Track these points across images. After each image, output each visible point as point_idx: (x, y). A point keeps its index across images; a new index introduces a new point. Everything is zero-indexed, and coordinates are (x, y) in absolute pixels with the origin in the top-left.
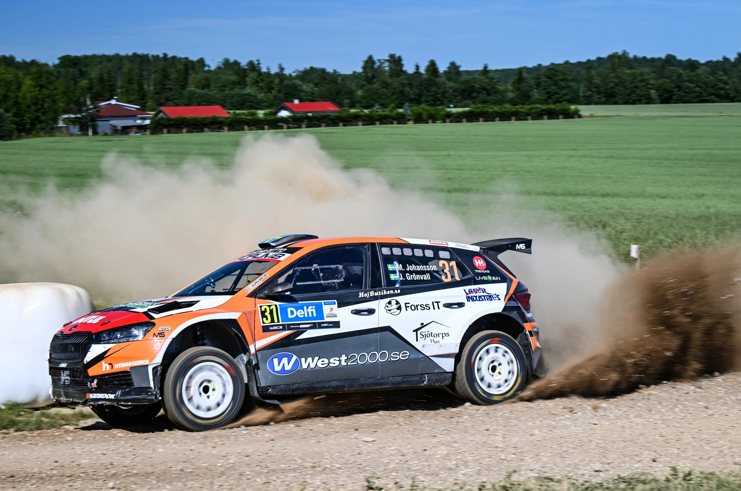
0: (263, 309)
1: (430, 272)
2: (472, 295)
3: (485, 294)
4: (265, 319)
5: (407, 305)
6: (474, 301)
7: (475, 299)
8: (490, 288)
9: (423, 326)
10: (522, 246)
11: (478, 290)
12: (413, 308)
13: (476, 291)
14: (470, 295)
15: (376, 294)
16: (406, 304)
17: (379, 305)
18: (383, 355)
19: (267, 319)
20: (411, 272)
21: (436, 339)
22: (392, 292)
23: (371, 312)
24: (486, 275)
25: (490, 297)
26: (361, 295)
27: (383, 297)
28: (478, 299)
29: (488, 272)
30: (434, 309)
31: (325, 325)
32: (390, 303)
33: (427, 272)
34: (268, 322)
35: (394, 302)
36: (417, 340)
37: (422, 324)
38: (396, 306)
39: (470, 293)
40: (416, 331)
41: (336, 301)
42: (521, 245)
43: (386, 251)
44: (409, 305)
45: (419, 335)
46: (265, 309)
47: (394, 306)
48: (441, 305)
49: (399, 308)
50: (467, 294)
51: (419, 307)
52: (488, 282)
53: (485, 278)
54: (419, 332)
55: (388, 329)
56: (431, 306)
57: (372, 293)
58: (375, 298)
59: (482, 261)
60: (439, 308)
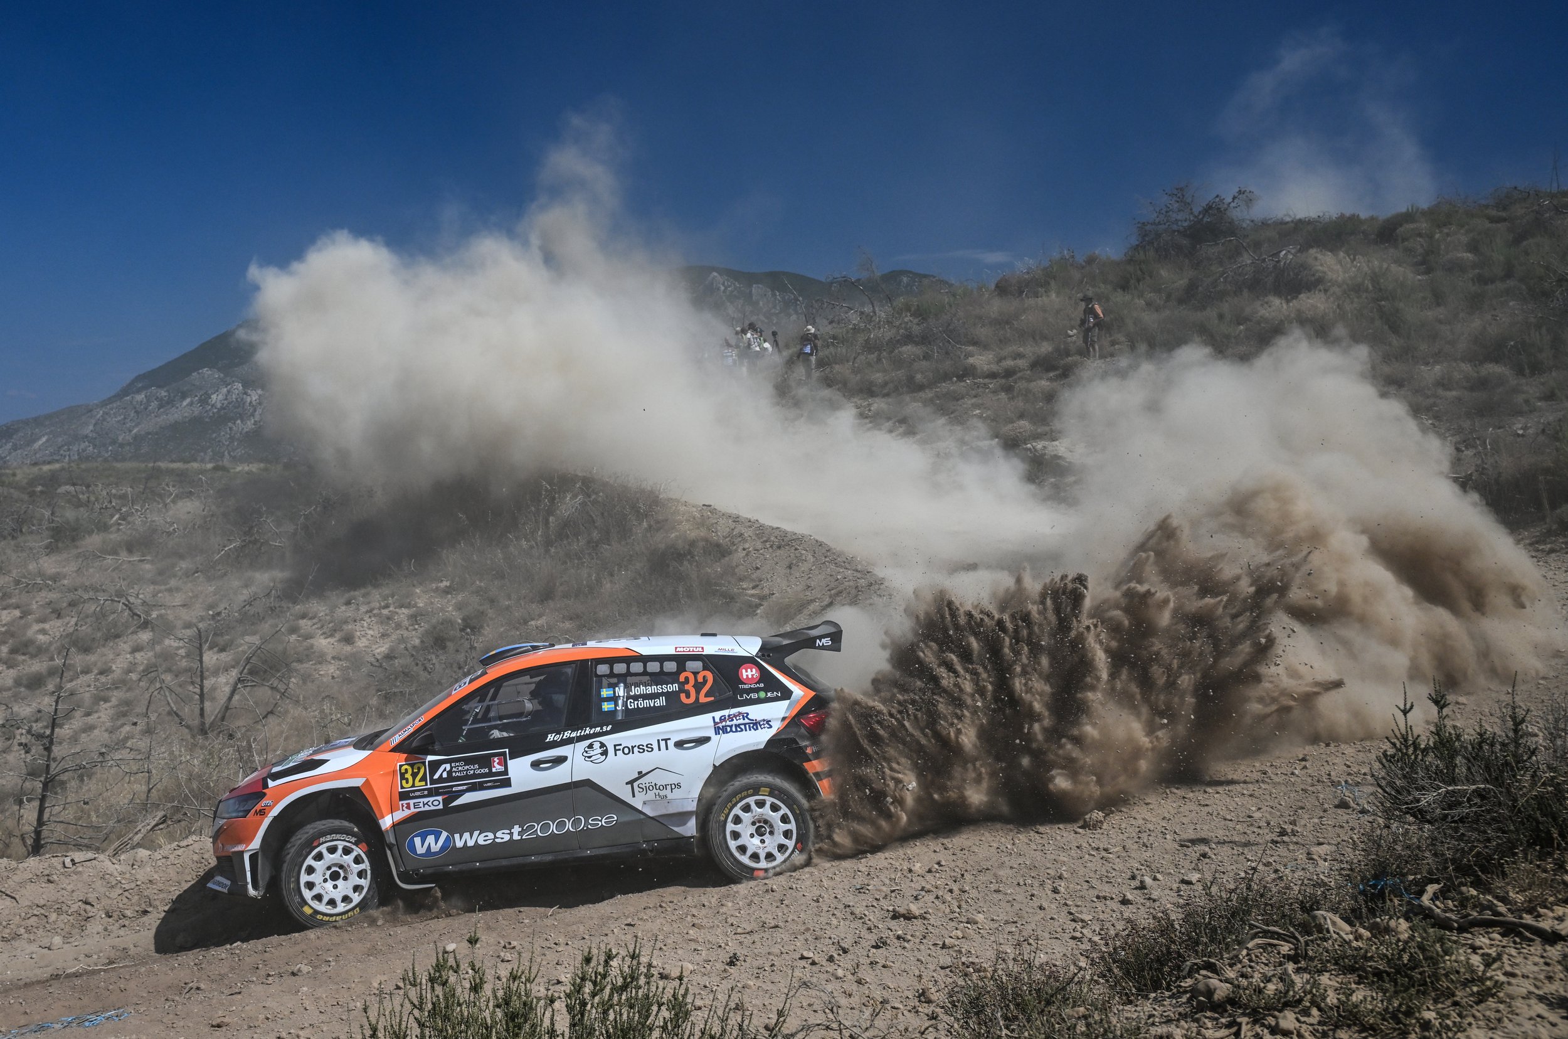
0: (403, 771)
1: (667, 695)
2: (724, 723)
3: (747, 721)
4: (404, 782)
5: (617, 748)
6: (727, 733)
7: (729, 729)
8: (756, 712)
9: (641, 775)
10: (826, 642)
11: (738, 715)
12: (626, 751)
13: (731, 718)
14: (720, 725)
15: (574, 735)
16: (615, 746)
17: (574, 753)
18: (576, 822)
19: (407, 782)
20: (636, 698)
21: (662, 793)
22: (598, 729)
23: (560, 760)
24: (757, 690)
25: (755, 725)
26: (550, 737)
27: (580, 739)
28: (734, 729)
29: (762, 685)
30: (660, 750)
31: (489, 784)
32: (591, 746)
33: (662, 694)
34: (407, 786)
35: (597, 745)
36: (634, 796)
37: (640, 773)
38: (600, 751)
39: (721, 722)
40: (631, 783)
41: (507, 750)
42: (823, 640)
43: (603, 669)
44: (621, 747)
45: (636, 789)
46: (406, 770)
47: (597, 749)
48: (671, 743)
49: (605, 753)
50: (715, 723)
51: (636, 749)
52: (759, 701)
53: (754, 696)
54: (635, 784)
55: (588, 783)
56: (655, 746)
57: (567, 734)
58: (570, 741)
59: (754, 670)
60: (667, 749)
